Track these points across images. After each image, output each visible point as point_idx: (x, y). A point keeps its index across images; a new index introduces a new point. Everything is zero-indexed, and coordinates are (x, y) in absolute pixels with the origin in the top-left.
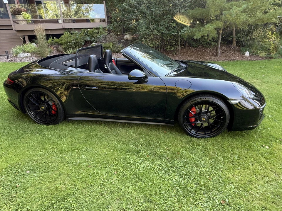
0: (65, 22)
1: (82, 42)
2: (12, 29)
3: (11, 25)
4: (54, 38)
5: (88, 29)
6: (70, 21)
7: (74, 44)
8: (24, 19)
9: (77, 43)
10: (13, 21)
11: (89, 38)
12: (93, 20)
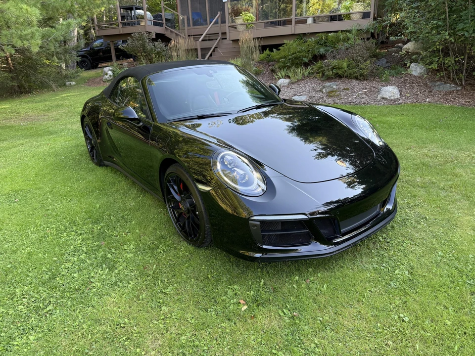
0: (317, 21)
1: (305, 57)
2: (226, 39)
3: (226, 33)
4: (274, 50)
5: (330, 34)
6: (326, 19)
7: (290, 60)
8: (243, 23)
9: (296, 58)
10: (229, 26)
11: (322, 50)
12: (348, 16)
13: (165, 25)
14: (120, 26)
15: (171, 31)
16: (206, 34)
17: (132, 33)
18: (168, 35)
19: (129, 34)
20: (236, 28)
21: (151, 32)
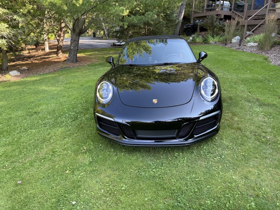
13: (232, 10)
14: (205, 11)
15: (236, 14)
16: (255, 16)
17: (207, 16)
18: (233, 16)
19: (205, 17)
20: (275, 11)
21: (220, 15)
